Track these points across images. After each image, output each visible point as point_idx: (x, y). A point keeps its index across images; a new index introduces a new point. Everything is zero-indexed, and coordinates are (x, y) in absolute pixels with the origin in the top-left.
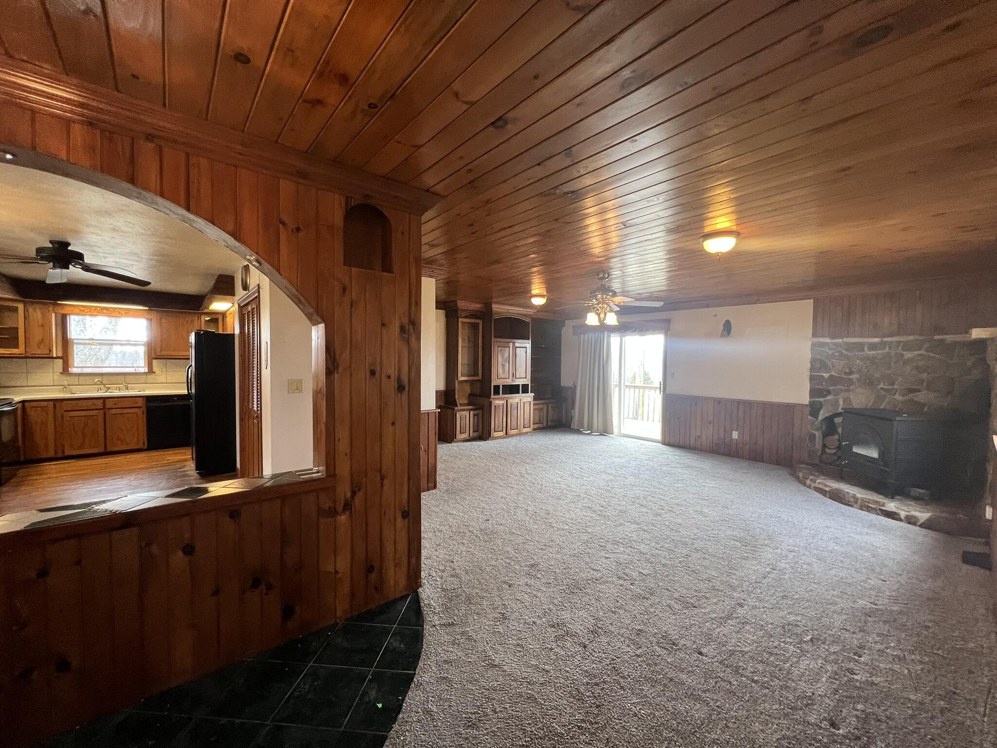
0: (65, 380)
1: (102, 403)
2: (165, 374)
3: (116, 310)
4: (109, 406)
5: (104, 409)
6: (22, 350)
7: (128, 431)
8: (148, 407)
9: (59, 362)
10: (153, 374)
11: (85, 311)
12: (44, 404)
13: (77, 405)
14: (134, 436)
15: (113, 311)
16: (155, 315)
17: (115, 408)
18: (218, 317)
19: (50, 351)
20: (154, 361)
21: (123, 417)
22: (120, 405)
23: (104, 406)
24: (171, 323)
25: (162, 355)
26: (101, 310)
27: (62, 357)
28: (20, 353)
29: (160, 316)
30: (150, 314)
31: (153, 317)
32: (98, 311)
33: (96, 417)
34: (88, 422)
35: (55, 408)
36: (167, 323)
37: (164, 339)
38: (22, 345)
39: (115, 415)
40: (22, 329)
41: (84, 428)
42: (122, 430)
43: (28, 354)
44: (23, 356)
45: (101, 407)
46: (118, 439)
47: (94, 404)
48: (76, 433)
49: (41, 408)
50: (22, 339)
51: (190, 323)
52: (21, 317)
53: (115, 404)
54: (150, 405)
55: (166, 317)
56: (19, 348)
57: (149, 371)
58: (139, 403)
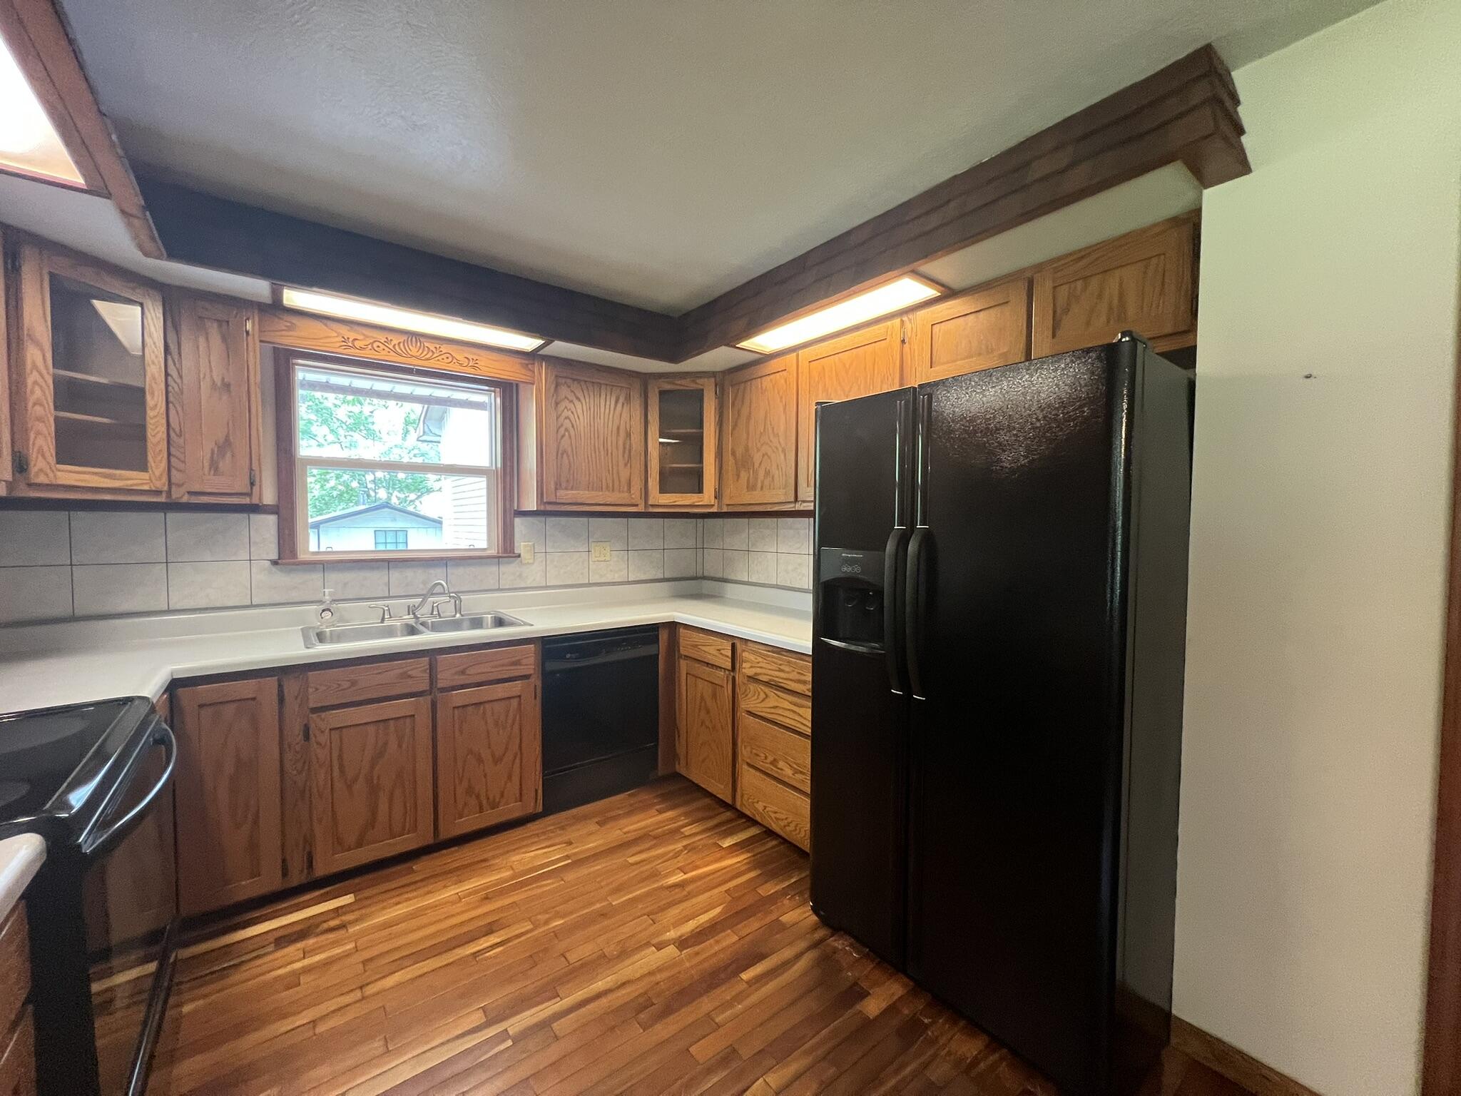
0: (289, 587)
1: (428, 671)
2: (542, 561)
3: (445, 348)
4: (444, 679)
5: (433, 692)
6: (160, 478)
7: (497, 761)
8: (546, 675)
9: (268, 524)
10: (517, 561)
11: (357, 344)
12: (245, 689)
13: (354, 683)
14: (510, 777)
15: (434, 351)
16: (542, 373)
17: (463, 687)
18: (702, 387)
19: (252, 484)
20: (518, 521)
21: (484, 713)
22: (476, 673)
23: (432, 679)
24: (580, 400)
25: (558, 501)
26: (402, 345)
27: (278, 506)
28: (154, 489)
29: (556, 376)
30: (530, 370)
31: (536, 378)
32: (395, 345)
33: (408, 720)
34: (386, 744)
35: (281, 700)
36: (571, 401)
37: (565, 451)
38: (159, 458)
39: (460, 709)
40: (156, 394)
41: (372, 767)
42: (480, 760)
43: (179, 495)
44: (162, 499)
45: (424, 686)
46: (470, 791)
47: (405, 676)
48: (349, 787)
49: (233, 706)
50: (158, 432)
51: (623, 404)
52: (153, 346)
53: (463, 672)
54: (553, 666)
55: (568, 381)
56: (150, 470)
57: (505, 551)
58: (524, 662)
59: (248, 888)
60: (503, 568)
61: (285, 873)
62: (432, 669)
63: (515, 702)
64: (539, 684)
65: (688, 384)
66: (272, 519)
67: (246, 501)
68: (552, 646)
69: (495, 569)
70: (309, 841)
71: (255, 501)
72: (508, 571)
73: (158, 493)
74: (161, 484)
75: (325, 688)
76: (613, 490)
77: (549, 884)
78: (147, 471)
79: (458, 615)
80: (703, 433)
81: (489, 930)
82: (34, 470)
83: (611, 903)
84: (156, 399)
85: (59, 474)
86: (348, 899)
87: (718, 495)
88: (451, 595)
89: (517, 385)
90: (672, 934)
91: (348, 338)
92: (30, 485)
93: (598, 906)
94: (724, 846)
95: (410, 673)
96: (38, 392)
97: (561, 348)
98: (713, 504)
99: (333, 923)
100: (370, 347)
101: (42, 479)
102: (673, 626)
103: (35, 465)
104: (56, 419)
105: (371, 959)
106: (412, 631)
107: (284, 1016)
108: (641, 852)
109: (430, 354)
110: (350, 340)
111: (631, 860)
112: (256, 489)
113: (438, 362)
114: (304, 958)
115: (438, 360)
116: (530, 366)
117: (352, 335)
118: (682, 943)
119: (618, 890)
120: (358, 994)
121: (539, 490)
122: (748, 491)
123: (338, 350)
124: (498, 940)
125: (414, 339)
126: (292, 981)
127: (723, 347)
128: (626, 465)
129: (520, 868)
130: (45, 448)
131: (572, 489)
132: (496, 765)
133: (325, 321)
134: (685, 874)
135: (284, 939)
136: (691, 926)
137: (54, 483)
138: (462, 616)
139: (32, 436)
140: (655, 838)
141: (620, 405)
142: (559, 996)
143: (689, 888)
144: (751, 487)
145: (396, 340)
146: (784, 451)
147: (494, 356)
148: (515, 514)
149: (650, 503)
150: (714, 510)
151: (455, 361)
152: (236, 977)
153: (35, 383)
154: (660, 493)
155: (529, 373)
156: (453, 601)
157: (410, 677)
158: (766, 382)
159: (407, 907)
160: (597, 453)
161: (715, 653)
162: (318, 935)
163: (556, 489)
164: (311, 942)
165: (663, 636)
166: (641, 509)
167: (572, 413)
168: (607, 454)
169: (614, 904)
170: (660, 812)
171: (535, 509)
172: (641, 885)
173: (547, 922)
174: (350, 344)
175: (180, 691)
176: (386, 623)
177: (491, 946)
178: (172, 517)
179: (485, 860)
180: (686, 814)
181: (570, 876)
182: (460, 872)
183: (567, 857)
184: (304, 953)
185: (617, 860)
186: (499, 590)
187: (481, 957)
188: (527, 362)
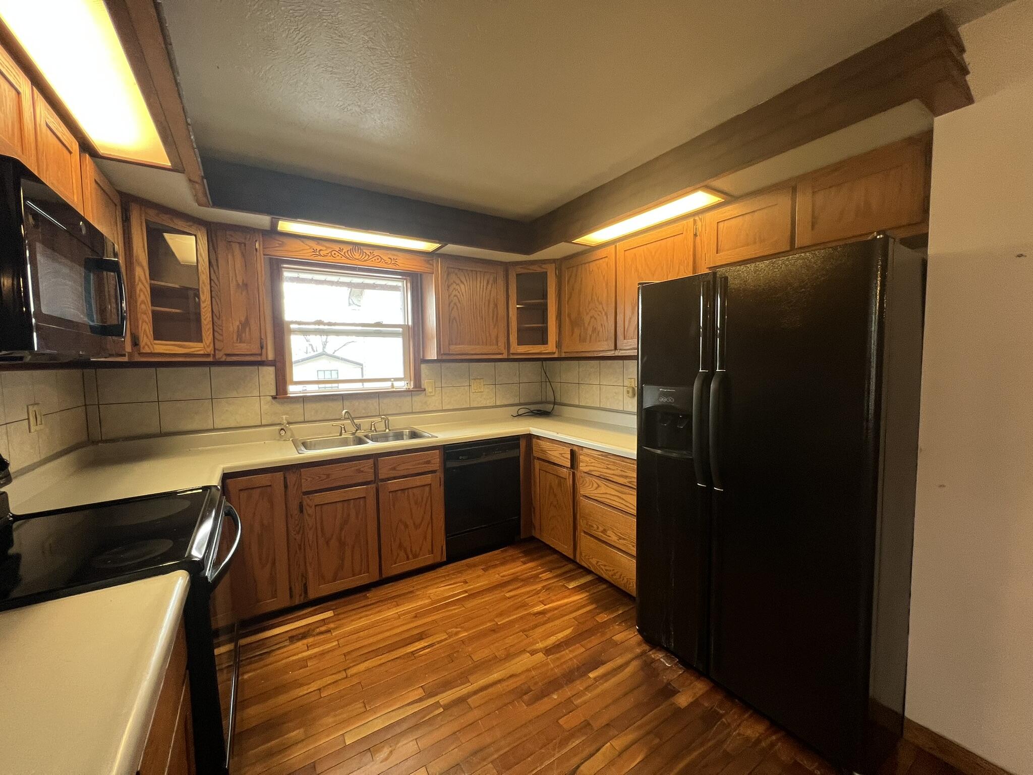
0: (283, 413)
1: (373, 468)
2: (439, 393)
3: (376, 253)
4: (383, 473)
5: (376, 481)
6: (208, 346)
7: (417, 527)
8: (446, 471)
9: (268, 373)
10: (423, 394)
11: (322, 253)
12: (264, 479)
13: (328, 476)
14: (425, 538)
15: (370, 255)
16: (439, 266)
17: (395, 478)
18: (545, 270)
19: (262, 348)
20: (423, 366)
21: (408, 496)
22: (403, 469)
23: (376, 473)
24: (463, 283)
25: (451, 352)
26: (349, 252)
27: (275, 360)
28: (206, 353)
29: (447, 268)
30: (431, 264)
31: (435, 269)
32: (345, 253)
33: (362, 501)
34: (349, 515)
35: (286, 487)
36: (457, 284)
37: (455, 318)
38: (209, 333)
39: (394, 494)
40: (205, 293)
41: (341, 529)
42: (406, 526)
43: (220, 356)
44: (210, 359)
45: (371, 477)
46: (400, 546)
47: (359, 471)
48: (327, 543)
49: (259, 490)
50: (207, 317)
51: (492, 284)
52: (203, 263)
53: (394, 469)
54: (451, 464)
55: (456, 271)
56: (204, 341)
57: (415, 386)
58: (432, 462)
59: (271, 604)
60: (415, 398)
61: (291, 596)
62: (376, 466)
63: (427, 489)
64: (442, 476)
65: (537, 269)
66: (271, 369)
67: (258, 359)
68: (450, 451)
69: (409, 398)
70: (304, 576)
71: (264, 358)
72: (418, 399)
73: (208, 355)
74: (210, 350)
75: (312, 479)
76: (486, 344)
77: (454, 609)
78: (202, 342)
79: (387, 430)
80: (547, 302)
81: (420, 637)
82: (142, 344)
83: (497, 623)
84: (205, 296)
85: (155, 346)
86: (329, 614)
87: (559, 345)
88: (382, 417)
89: (421, 275)
90: (540, 645)
91: (316, 249)
92: (140, 354)
93: (489, 624)
94: (570, 587)
95: (362, 469)
96: (142, 297)
97: (452, 248)
98: (554, 351)
99: (323, 629)
100: (330, 254)
101: (147, 350)
102: (529, 437)
103: (142, 342)
104: (153, 312)
105: (349, 653)
106: (360, 441)
107: (301, 685)
108: (515, 589)
109: (367, 257)
110: (318, 251)
111: (508, 595)
112: (264, 351)
113: (372, 262)
114: (308, 650)
115: (372, 261)
116: (431, 262)
117: (319, 248)
118: (548, 651)
119: (501, 614)
120: (343, 675)
121: (438, 346)
122: (580, 342)
123: (309, 258)
124: (426, 644)
125: (357, 247)
126: (303, 663)
127: (563, 243)
128: (495, 326)
129: (434, 598)
130: (148, 331)
131: (459, 344)
132: (416, 529)
133: (303, 239)
134: (545, 605)
135: (294, 638)
136: (552, 640)
137: (153, 352)
138: (390, 430)
139: (140, 322)
140: (522, 580)
141: (490, 286)
142: (470, 682)
143: (548, 615)
144: (582, 340)
145: (346, 248)
146: (606, 314)
147: (408, 256)
148: (421, 362)
149: (511, 352)
150: (556, 356)
151: (383, 261)
152: (271, 659)
153: (141, 290)
154: (518, 345)
155: (431, 267)
156: (384, 421)
157: (362, 472)
158: (592, 265)
159: (367, 620)
160: (475, 318)
161: (559, 456)
162: (314, 636)
163: (449, 344)
164: (310, 640)
165: (523, 444)
166: (505, 356)
167: (459, 292)
168: (482, 320)
169: (499, 623)
170: (525, 563)
171: (436, 358)
172: (516, 612)
173: (457, 633)
174: (318, 254)
175: (228, 481)
176: (343, 436)
177: (423, 648)
178: (215, 370)
179: (411, 592)
180: (541, 565)
181: (470, 604)
182: (396, 599)
183: (466, 592)
184: (308, 647)
185: (497, 595)
186: (412, 413)
187: (417, 655)
188: (429, 259)
